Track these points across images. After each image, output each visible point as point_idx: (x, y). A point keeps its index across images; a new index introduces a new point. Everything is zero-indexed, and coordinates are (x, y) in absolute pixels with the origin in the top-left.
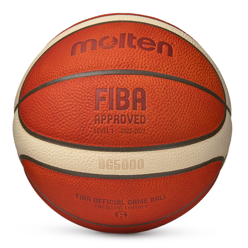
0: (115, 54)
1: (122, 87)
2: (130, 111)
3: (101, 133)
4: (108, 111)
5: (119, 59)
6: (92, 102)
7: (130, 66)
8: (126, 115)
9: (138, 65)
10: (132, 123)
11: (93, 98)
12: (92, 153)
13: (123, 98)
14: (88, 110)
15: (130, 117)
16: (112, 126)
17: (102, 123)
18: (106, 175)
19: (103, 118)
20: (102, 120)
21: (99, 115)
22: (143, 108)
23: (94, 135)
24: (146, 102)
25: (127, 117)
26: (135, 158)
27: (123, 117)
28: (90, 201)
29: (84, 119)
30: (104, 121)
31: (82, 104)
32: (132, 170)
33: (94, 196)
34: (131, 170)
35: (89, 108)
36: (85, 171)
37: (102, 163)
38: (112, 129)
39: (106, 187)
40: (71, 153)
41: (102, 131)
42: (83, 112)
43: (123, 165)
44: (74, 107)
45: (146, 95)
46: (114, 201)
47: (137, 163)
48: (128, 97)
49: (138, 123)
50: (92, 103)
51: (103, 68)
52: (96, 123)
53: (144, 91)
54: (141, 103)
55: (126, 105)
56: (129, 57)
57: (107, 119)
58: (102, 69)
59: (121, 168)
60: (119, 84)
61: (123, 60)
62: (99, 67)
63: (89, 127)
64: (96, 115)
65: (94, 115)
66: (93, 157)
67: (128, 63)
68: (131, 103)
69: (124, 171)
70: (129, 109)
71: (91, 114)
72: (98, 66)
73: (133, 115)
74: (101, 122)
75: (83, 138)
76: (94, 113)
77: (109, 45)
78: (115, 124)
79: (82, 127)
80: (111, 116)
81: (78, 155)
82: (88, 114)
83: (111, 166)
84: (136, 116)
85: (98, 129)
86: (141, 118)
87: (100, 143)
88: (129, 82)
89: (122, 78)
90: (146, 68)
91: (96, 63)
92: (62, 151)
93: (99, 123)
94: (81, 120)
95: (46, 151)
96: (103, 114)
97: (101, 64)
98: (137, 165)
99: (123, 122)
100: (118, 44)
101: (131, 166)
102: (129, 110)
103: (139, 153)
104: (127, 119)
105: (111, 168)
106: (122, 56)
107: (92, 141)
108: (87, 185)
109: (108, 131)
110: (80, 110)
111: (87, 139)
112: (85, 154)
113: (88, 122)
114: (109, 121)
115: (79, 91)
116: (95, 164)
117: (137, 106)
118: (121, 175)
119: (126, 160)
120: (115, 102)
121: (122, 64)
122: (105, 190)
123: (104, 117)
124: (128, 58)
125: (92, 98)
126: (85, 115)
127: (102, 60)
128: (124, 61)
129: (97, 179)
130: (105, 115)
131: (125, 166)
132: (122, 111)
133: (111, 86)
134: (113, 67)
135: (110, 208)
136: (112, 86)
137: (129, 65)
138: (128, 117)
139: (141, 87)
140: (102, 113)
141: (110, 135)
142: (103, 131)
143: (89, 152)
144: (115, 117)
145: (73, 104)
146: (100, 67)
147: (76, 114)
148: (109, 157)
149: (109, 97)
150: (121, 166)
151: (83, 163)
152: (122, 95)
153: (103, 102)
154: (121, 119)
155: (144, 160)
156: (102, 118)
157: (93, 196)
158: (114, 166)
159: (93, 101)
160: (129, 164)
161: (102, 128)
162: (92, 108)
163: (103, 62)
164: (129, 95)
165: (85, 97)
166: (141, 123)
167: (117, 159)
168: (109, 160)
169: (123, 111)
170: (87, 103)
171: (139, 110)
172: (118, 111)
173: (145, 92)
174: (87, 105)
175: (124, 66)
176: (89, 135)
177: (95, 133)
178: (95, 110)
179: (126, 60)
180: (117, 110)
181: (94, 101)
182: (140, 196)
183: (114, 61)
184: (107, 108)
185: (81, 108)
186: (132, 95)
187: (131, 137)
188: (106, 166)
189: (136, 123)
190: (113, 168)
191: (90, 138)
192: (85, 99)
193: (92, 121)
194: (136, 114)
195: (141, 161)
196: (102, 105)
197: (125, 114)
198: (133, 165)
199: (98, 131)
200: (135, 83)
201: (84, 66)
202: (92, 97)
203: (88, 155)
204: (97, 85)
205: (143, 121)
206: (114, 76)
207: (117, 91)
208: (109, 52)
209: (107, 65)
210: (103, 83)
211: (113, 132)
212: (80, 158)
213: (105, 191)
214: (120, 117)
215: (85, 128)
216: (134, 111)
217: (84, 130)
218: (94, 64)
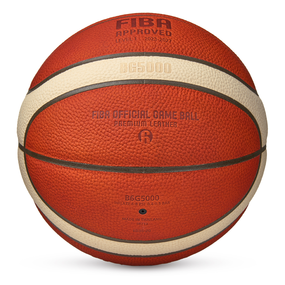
3: (122, 41)
26: (161, 62)
32: (158, 73)
34: (156, 73)
37: (124, 66)
43: (148, 67)
46: (137, 112)
47: (163, 66)
59: (146, 70)
69: (149, 73)
83: (134, 68)
98: (163, 68)
101: (157, 68)
105: (134, 70)
108: (106, 95)
116: (116, 69)
119: (150, 63)
122: (126, 98)
131: (150, 68)
135: (132, 124)
150: (146, 68)
155: (171, 65)
158: (137, 68)
160: (155, 66)
167: (141, 61)
168: (132, 63)
182: (168, 106)
188: (128, 69)
190: (137, 70)
195: (168, 65)
198: (159, 67)
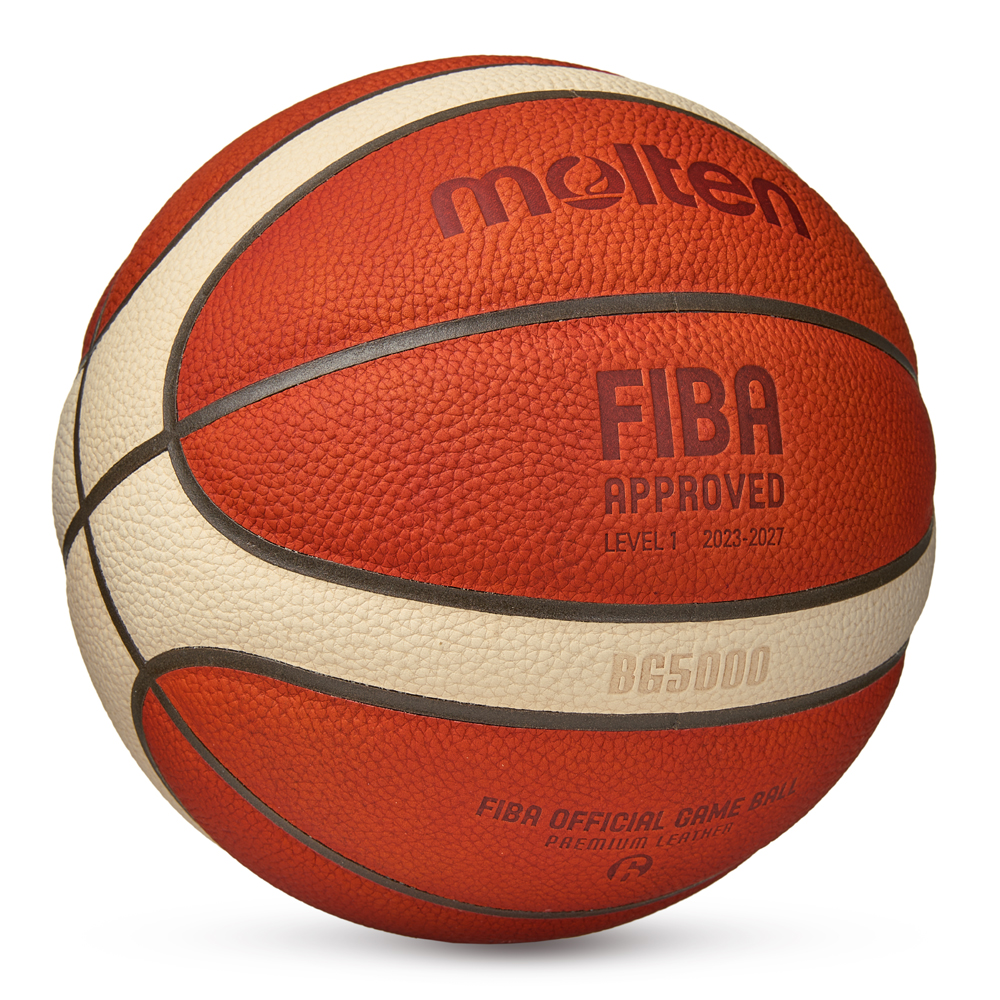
0: (633, 229)
1: (693, 364)
2: (732, 457)
3: (628, 548)
4: (654, 460)
5: (656, 249)
6: (586, 426)
7: (700, 278)
8: (719, 475)
9: (727, 275)
10: (743, 508)
11: (591, 410)
12: (584, 633)
13: (701, 410)
14: (574, 461)
15: (734, 484)
16: (671, 521)
17: (633, 510)
18: (628, 717)
19: (639, 490)
20: (635, 496)
21: (622, 477)
22: (775, 446)
23: (601, 559)
24: (781, 422)
25: (722, 481)
26: (742, 645)
27: (710, 484)
28: (534, 824)
29: (558, 494)
30: (639, 501)
31: (544, 436)
32: (726, 691)
33: (559, 803)
34: (723, 690)
35: (577, 452)
36: (547, 706)
37: (624, 668)
38: (673, 533)
39: (617, 767)
40: (497, 634)
41: (634, 540)
42: (552, 469)
43: (700, 671)
44: (511, 449)
45: (778, 393)
46: (630, 818)
47: (748, 661)
48: (721, 402)
49: (761, 505)
50: (588, 431)
51: (602, 287)
52: (608, 511)
53: (769, 377)
54: (764, 426)
55: (715, 435)
56: (689, 242)
57: (651, 493)
58: (600, 292)
59: (691, 685)
60: (682, 352)
61: (669, 255)
62: (584, 282)
63: (581, 530)
64: (611, 479)
65: (601, 478)
66: (592, 648)
67: (690, 265)
68: (733, 428)
69: (699, 694)
70: (729, 452)
71: (588, 475)
72: (580, 280)
73: (741, 476)
74: (628, 507)
75: (554, 572)
76: (599, 471)
77: (594, 193)
78: (684, 512)
79: (552, 527)
80: (668, 480)
81: (525, 644)
82: (577, 476)
83: (657, 678)
84: (753, 476)
85: (618, 534)
86: (770, 483)
87: (621, 592)
88: (714, 342)
89: (686, 326)
90: (753, 283)
91: (571, 266)
92: (452, 628)
93: (622, 510)
94: (547, 499)
95: (368, 632)
96: (634, 475)
97: (591, 272)
98: (747, 670)
99: (711, 500)
100: (627, 187)
101: (728, 673)
102: (727, 455)
103: (755, 623)
104: (724, 491)
105: (656, 687)
106: (661, 237)
107: (592, 585)
108: (544, 759)
109: (658, 541)
110: (538, 462)
111: (567, 579)
112: (558, 635)
113: (578, 510)
114: (661, 503)
115: (525, 383)
116: (598, 676)
117: (753, 439)
118: (683, 712)
119: (710, 653)
120: (678, 422)
121: (672, 271)
122: (610, 778)
123: (640, 488)
124: (686, 244)
125: (586, 411)
126: (562, 480)
127: (591, 256)
128: (674, 256)
129: (591, 733)
130: (644, 479)
131: (707, 677)
132: (705, 460)
133: (652, 361)
134: (639, 284)
135: (603, 845)
136: (657, 360)
137: (695, 276)
138: (728, 484)
139: (757, 363)
140: (631, 472)
141: (664, 557)
142: (636, 543)
143: (573, 627)
144: (681, 483)
145: (506, 435)
146: (591, 282)
147: (523, 478)
148: (652, 643)
149: (654, 406)
150: (693, 677)
151: (547, 672)
152: (699, 394)
153: (632, 427)
154: (703, 491)
155: (772, 650)
156: (633, 488)
157: (557, 803)
158: (667, 677)
159: (592, 423)
160: (722, 667)
161: (633, 531)
162: (589, 452)
163: (595, 259)
164: (723, 394)
165: (556, 406)
166: (772, 504)
167: (682, 650)
168: (652, 655)
169: (710, 458)
170: (566, 430)
171: (760, 456)
172: (692, 462)
173: (770, 379)
174: (569, 438)
175: (681, 279)
176: (581, 558)
177: (607, 550)
178: (601, 457)
179: (682, 253)
180: (687, 458)
181: (598, 423)
182: (727, 791)
183: (640, 257)
184: (650, 448)
185: (541, 454)
186: (733, 395)
187: (736, 561)
188: (637, 680)
189: (754, 505)
190: (663, 687)
191: (586, 570)
192: (558, 417)
193: (595, 505)
194: (755, 469)
195: (761, 654)
196: (628, 436)
197: (718, 469)
198: (734, 670)
199: (618, 542)
200: (734, 347)
201: (521, 280)
202: (585, 407)
203: (570, 640)
204: (599, 356)
205: (776, 496)
206: (653, 319)
207: (677, 381)
208: (609, 223)
209: (618, 277)
210: (620, 349)
211: (674, 545)
212: (538, 654)
213: (612, 781)
214: (699, 486)
215: (562, 531)
216: (746, 457)
217: (559, 540)
218: (562, 273)
